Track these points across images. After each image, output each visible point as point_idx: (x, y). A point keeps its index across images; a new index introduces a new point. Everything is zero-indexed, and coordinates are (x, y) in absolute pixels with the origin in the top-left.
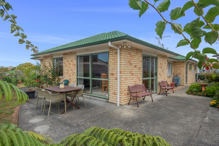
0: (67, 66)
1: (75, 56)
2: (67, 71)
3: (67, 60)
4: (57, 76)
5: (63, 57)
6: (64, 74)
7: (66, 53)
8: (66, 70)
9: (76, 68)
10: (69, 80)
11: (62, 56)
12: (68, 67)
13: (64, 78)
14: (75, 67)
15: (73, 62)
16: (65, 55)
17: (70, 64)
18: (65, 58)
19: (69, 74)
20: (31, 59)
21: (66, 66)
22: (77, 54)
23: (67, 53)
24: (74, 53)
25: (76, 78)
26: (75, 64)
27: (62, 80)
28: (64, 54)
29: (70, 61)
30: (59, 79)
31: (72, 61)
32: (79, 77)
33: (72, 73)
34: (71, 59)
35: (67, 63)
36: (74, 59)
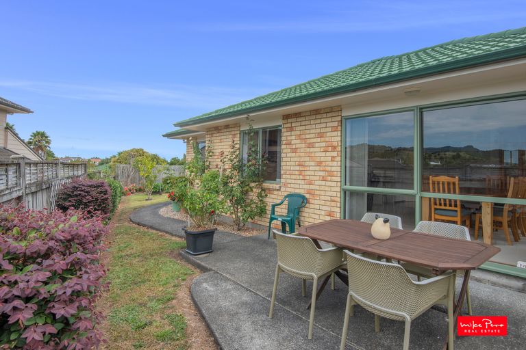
0: (298, 150)
1: (339, 118)
2: (298, 168)
3: (298, 133)
4: (260, 183)
5: (281, 126)
6: (284, 176)
7: (296, 114)
8: (293, 164)
9: (339, 158)
10: (307, 196)
11: (280, 123)
12: (302, 155)
13: (283, 189)
14: (335, 154)
15: (327, 139)
16: (290, 120)
17: (311, 145)
18: (291, 129)
19: (307, 177)
20: (164, 136)
21: (294, 151)
22: (344, 114)
23: (300, 113)
25: (338, 189)
26: (335, 144)
27: (275, 192)
28: (286, 117)
29: (312, 136)
30: (263, 190)
31: (321, 135)
32: (348, 187)
33: (322, 174)
34: (318, 131)
35: (298, 141)
36: (330, 129)
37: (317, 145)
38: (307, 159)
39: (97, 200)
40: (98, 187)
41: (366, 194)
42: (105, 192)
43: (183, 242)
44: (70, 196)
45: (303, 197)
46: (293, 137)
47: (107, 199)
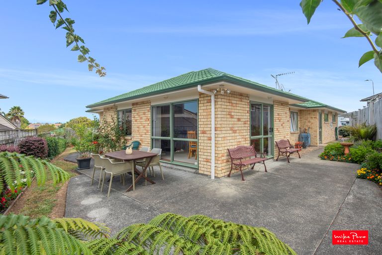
0: (138, 121)
2: (137, 129)
3: (137, 112)
4: (123, 136)
5: (131, 109)
6: (132, 133)
7: (136, 103)
8: (136, 127)
9: (150, 124)
10: (140, 142)
11: (131, 107)
12: (139, 123)
13: (132, 139)
14: (148, 122)
15: (146, 115)
16: (135, 106)
17: (141, 118)
18: (135, 110)
19: (140, 133)
20: (86, 111)
21: (136, 121)
22: (153, 104)
24: (148, 102)
25: (150, 138)
26: (149, 118)
27: (130, 141)
28: (133, 104)
29: (142, 114)
30: (125, 140)
31: (144, 114)
32: (154, 137)
33: (145, 131)
34: (143, 112)
35: (137, 116)
36: (147, 111)
37: (143, 118)
38: (140, 125)
39: (38, 147)
40: (39, 141)
41: (160, 141)
42: (43, 144)
43: (77, 165)
44: (24, 146)
45: (139, 142)
46: (136, 114)
47: (43, 147)
